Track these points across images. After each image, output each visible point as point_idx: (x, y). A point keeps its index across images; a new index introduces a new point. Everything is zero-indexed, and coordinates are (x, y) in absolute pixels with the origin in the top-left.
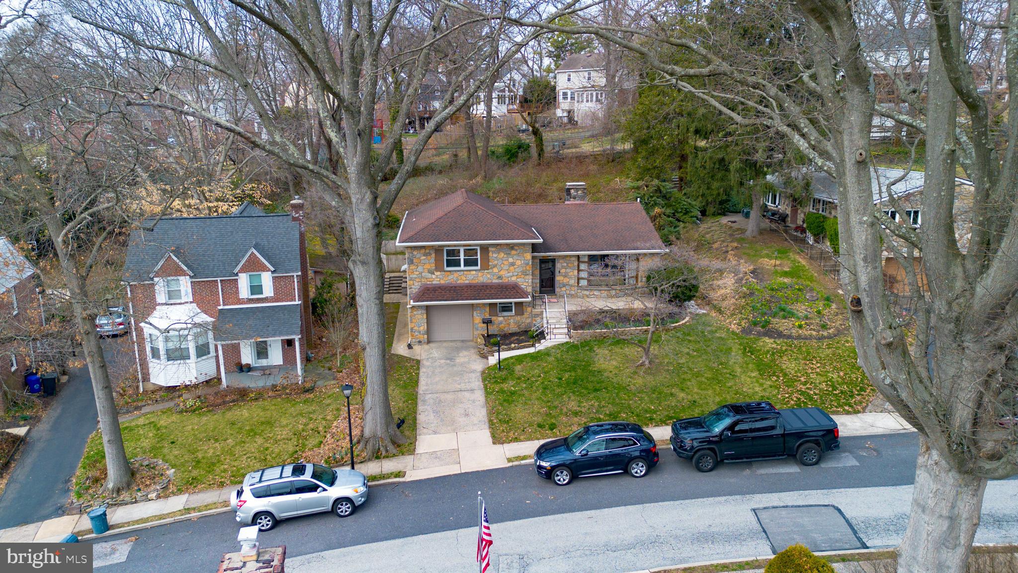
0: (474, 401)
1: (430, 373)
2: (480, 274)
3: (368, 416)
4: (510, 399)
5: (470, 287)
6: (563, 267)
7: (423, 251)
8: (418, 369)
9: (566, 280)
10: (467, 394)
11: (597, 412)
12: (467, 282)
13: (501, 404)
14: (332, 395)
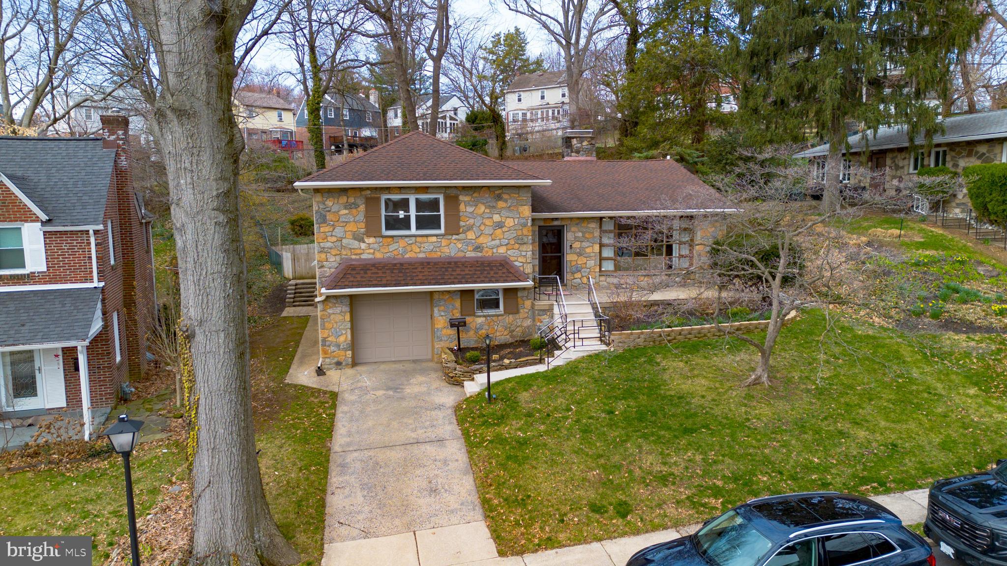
0: (445, 462)
1: (357, 413)
2: (444, 242)
3: (202, 502)
4: (519, 454)
5: (426, 264)
6: (576, 239)
7: (343, 199)
8: (334, 406)
9: (581, 261)
10: (430, 449)
11: (706, 473)
12: (422, 255)
13: (504, 466)
14: (150, 461)
